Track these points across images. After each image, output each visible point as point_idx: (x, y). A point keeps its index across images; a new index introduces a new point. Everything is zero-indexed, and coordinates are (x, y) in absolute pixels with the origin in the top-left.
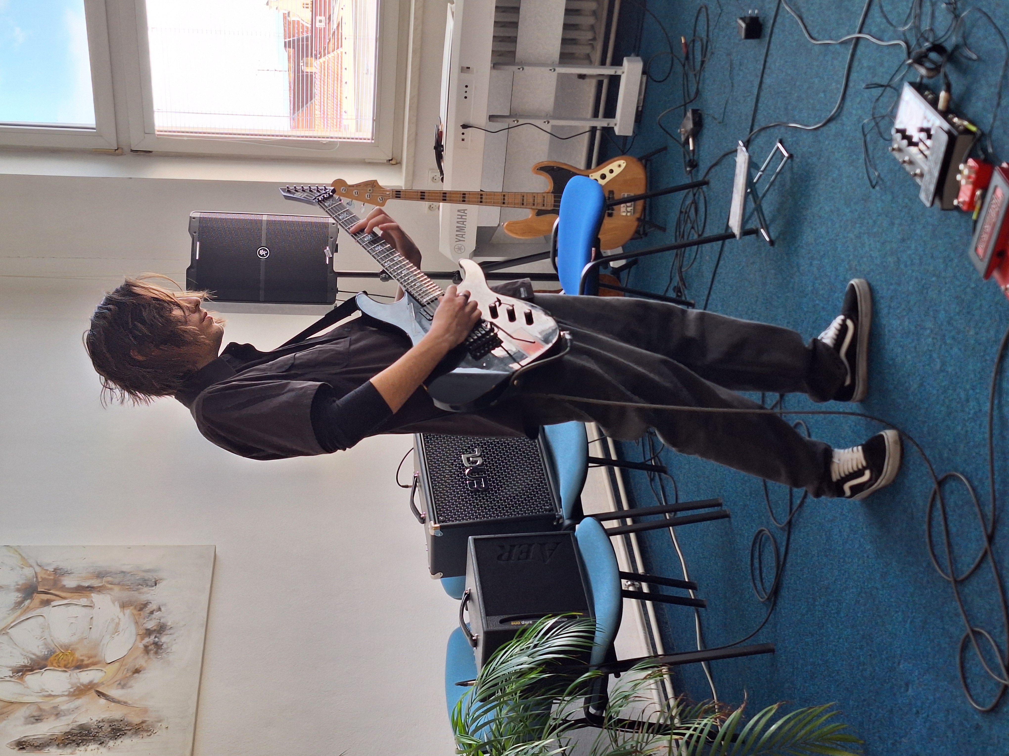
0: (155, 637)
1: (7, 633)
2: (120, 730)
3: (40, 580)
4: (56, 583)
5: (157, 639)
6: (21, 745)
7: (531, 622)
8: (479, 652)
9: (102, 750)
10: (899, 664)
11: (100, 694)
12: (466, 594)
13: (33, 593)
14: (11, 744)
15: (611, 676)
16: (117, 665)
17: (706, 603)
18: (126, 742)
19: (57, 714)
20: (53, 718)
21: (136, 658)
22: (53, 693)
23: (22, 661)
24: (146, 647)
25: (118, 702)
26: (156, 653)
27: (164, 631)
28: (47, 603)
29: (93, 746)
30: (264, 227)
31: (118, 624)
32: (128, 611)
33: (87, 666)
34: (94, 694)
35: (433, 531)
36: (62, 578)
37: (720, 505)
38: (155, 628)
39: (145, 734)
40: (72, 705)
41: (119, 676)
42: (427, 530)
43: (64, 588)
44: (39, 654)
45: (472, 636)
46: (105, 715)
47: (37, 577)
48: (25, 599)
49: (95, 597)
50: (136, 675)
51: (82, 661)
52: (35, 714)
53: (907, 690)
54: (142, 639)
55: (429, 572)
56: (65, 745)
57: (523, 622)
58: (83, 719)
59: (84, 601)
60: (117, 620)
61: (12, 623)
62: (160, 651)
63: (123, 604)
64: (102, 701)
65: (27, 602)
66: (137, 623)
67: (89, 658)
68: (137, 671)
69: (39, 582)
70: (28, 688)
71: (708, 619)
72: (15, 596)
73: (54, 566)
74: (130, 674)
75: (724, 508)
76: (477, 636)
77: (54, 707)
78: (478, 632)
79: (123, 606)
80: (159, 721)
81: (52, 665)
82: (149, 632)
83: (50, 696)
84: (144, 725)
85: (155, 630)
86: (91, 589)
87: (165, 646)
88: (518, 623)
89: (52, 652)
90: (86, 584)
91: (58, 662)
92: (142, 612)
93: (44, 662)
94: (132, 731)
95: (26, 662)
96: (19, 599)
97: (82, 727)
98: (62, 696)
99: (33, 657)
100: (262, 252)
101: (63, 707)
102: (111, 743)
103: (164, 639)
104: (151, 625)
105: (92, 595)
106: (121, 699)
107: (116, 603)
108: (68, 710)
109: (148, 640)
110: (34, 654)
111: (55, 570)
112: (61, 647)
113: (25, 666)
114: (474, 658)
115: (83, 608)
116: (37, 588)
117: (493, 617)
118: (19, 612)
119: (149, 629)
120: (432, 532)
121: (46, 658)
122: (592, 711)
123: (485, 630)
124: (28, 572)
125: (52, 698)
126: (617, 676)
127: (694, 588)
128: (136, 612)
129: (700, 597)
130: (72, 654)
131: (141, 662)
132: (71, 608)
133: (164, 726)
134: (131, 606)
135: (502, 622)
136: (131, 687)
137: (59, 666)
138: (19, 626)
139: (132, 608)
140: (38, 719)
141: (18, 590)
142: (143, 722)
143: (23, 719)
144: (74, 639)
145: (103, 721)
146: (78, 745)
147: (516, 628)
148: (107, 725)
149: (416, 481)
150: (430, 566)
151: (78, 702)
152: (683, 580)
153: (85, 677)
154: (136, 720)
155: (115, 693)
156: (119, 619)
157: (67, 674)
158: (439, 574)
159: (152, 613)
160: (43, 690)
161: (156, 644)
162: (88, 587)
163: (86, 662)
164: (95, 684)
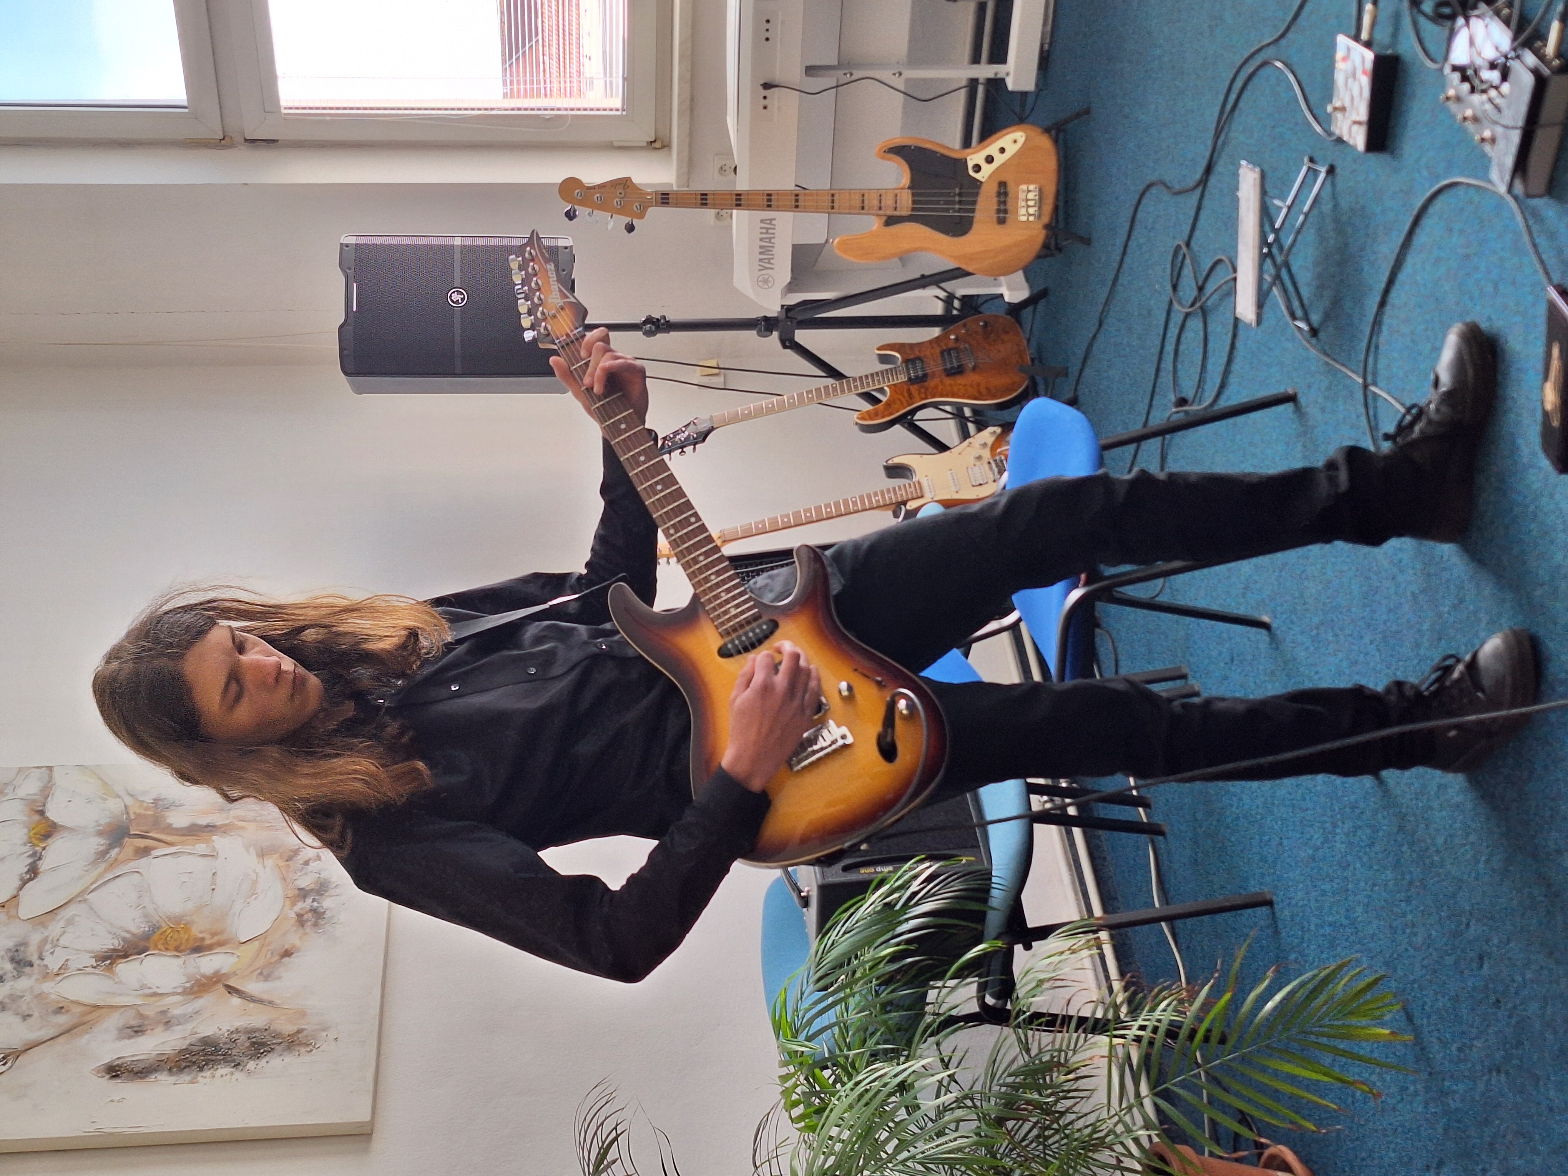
0: (314, 900)
1: (85, 900)
2: (264, 1044)
3: (133, 817)
4: (157, 822)
5: (315, 904)
6: (114, 1071)
7: (890, 868)
8: (811, 914)
9: (238, 1075)
10: (1468, 925)
11: (231, 990)
13: (123, 837)
14: (98, 1070)
15: (1018, 948)
16: (256, 944)
17: (1166, 829)
18: (274, 1063)
19: (167, 1022)
20: (161, 1028)
21: (284, 934)
22: (159, 991)
23: (110, 943)
24: (299, 915)
25: (260, 1001)
26: (316, 925)
27: (326, 891)
28: (145, 852)
29: (223, 1070)
30: (457, 255)
31: (255, 882)
32: (270, 862)
33: (210, 947)
34: (223, 990)
36: (167, 814)
37: (1183, 676)
38: (312, 886)
39: (303, 1050)
40: (189, 1008)
41: (261, 962)
43: (170, 829)
44: (135, 930)
45: (800, 891)
46: (241, 1023)
47: (128, 813)
48: (111, 847)
49: (219, 841)
50: (286, 959)
51: (203, 939)
52: (134, 1023)
53: (1481, 967)
54: (293, 904)
56: (181, 1070)
57: (879, 869)
58: (207, 1030)
59: (201, 848)
60: (254, 876)
61: (92, 884)
62: (321, 922)
63: (262, 849)
64: (236, 1001)
65: (114, 852)
66: (284, 879)
67: (213, 935)
68: (287, 954)
69: (130, 821)
70: (120, 982)
71: (1169, 853)
72: (96, 843)
73: (154, 795)
74: (277, 958)
76: (808, 891)
77: (163, 1012)
78: (810, 886)
79: (263, 854)
80: (324, 1030)
81: (156, 947)
82: (303, 894)
83: (155, 994)
84: (300, 1036)
85: (312, 890)
86: (211, 828)
87: (328, 914)
88: (871, 870)
89: (155, 928)
90: (203, 822)
91: (166, 943)
92: (291, 863)
93: (142, 944)
94: (283, 1046)
95: (116, 944)
96: (102, 848)
97: (206, 1042)
98: (174, 994)
99: (127, 935)
100: (455, 295)
101: (177, 1012)
102: (251, 1065)
103: (327, 903)
104: (305, 882)
105: (214, 838)
106: (265, 997)
107: (252, 849)
108: (184, 1015)
109: (302, 906)
110: (128, 932)
111: (156, 801)
112: (169, 919)
113: (115, 950)
114: (803, 925)
115: (201, 859)
116: (128, 829)
117: (829, 866)
118: (103, 866)
119: (303, 889)
121: (147, 937)
122: (990, 1000)
123: (820, 882)
124: (114, 806)
125: (157, 998)
126: (1028, 947)
127: (1146, 806)
128: (282, 863)
129: (1158, 819)
130: (187, 929)
131: (293, 939)
132: (183, 859)
133: (332, 1036)
134: (275, 853)
135: (845, 870)
136: (279, 978)
137: (167, 949)
138: (103, 889)
139: (275, 856)
140: (137, 1031)
141: (100, 834)
142: (299, 1031)
143: (115, 1032)
144: (190, 906)
145: (237, 1031)
146: (201, 1069)
147: (867, 877)
148: (243, 1038)
151: (198, 1004)
153: (208, 964)
154: (288, 1028)
155: (253, 987)
156: (257, 874)
157: (180, 961)
159: (307, 863)
160: (143, 987)
161: (314, 911)
162: (207, 826)
163: (208, 942)
164: (224, 974)
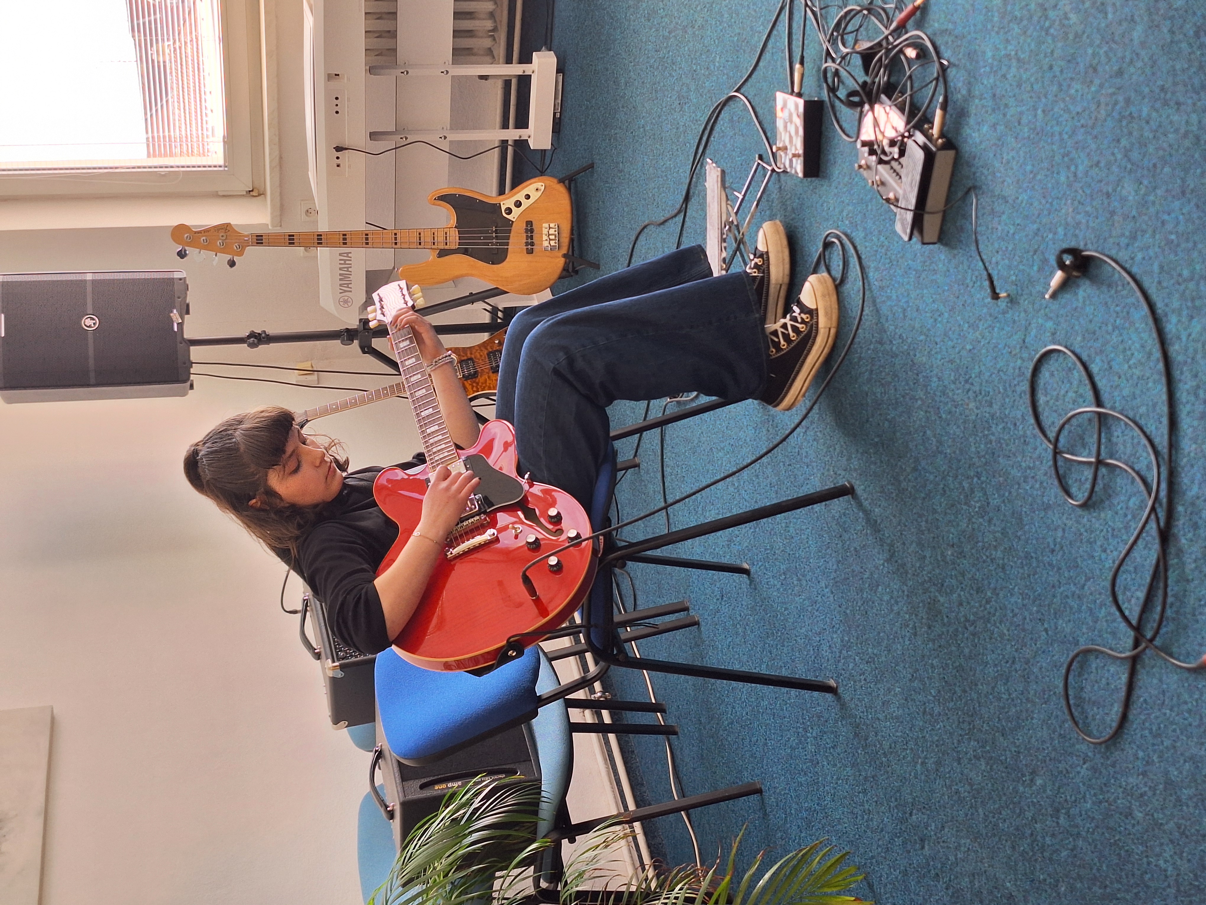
7: (460, 783)
8: (396, 824)
10: (911, 814)
12: (376, 751)
15: (565, 842)
17: (677, 729)
30: (89, 289)
35: (331, 672)
37: (686, 609)
42: (324, 669)
45: (387, 807)
53: (923, 848)
55: (329, 721)
57: (450, 785)
71: (681, 749)
75: (692, 613)
76: (393, 806)
78: (394, 802)
88: (444, 786)
100: (89, 322)
114: (390, 833)
117: (411, 782)
120: (330, 674)
122: (544, 884)
123: (402, 800)
126: (572, 841)
127: (663, 711)
129: (672, 722)
135: (422, 787)
147: (442, 792)
149: (307, 606)
150: (330, 714)
152: (648, 701)
158: (343, 723)
